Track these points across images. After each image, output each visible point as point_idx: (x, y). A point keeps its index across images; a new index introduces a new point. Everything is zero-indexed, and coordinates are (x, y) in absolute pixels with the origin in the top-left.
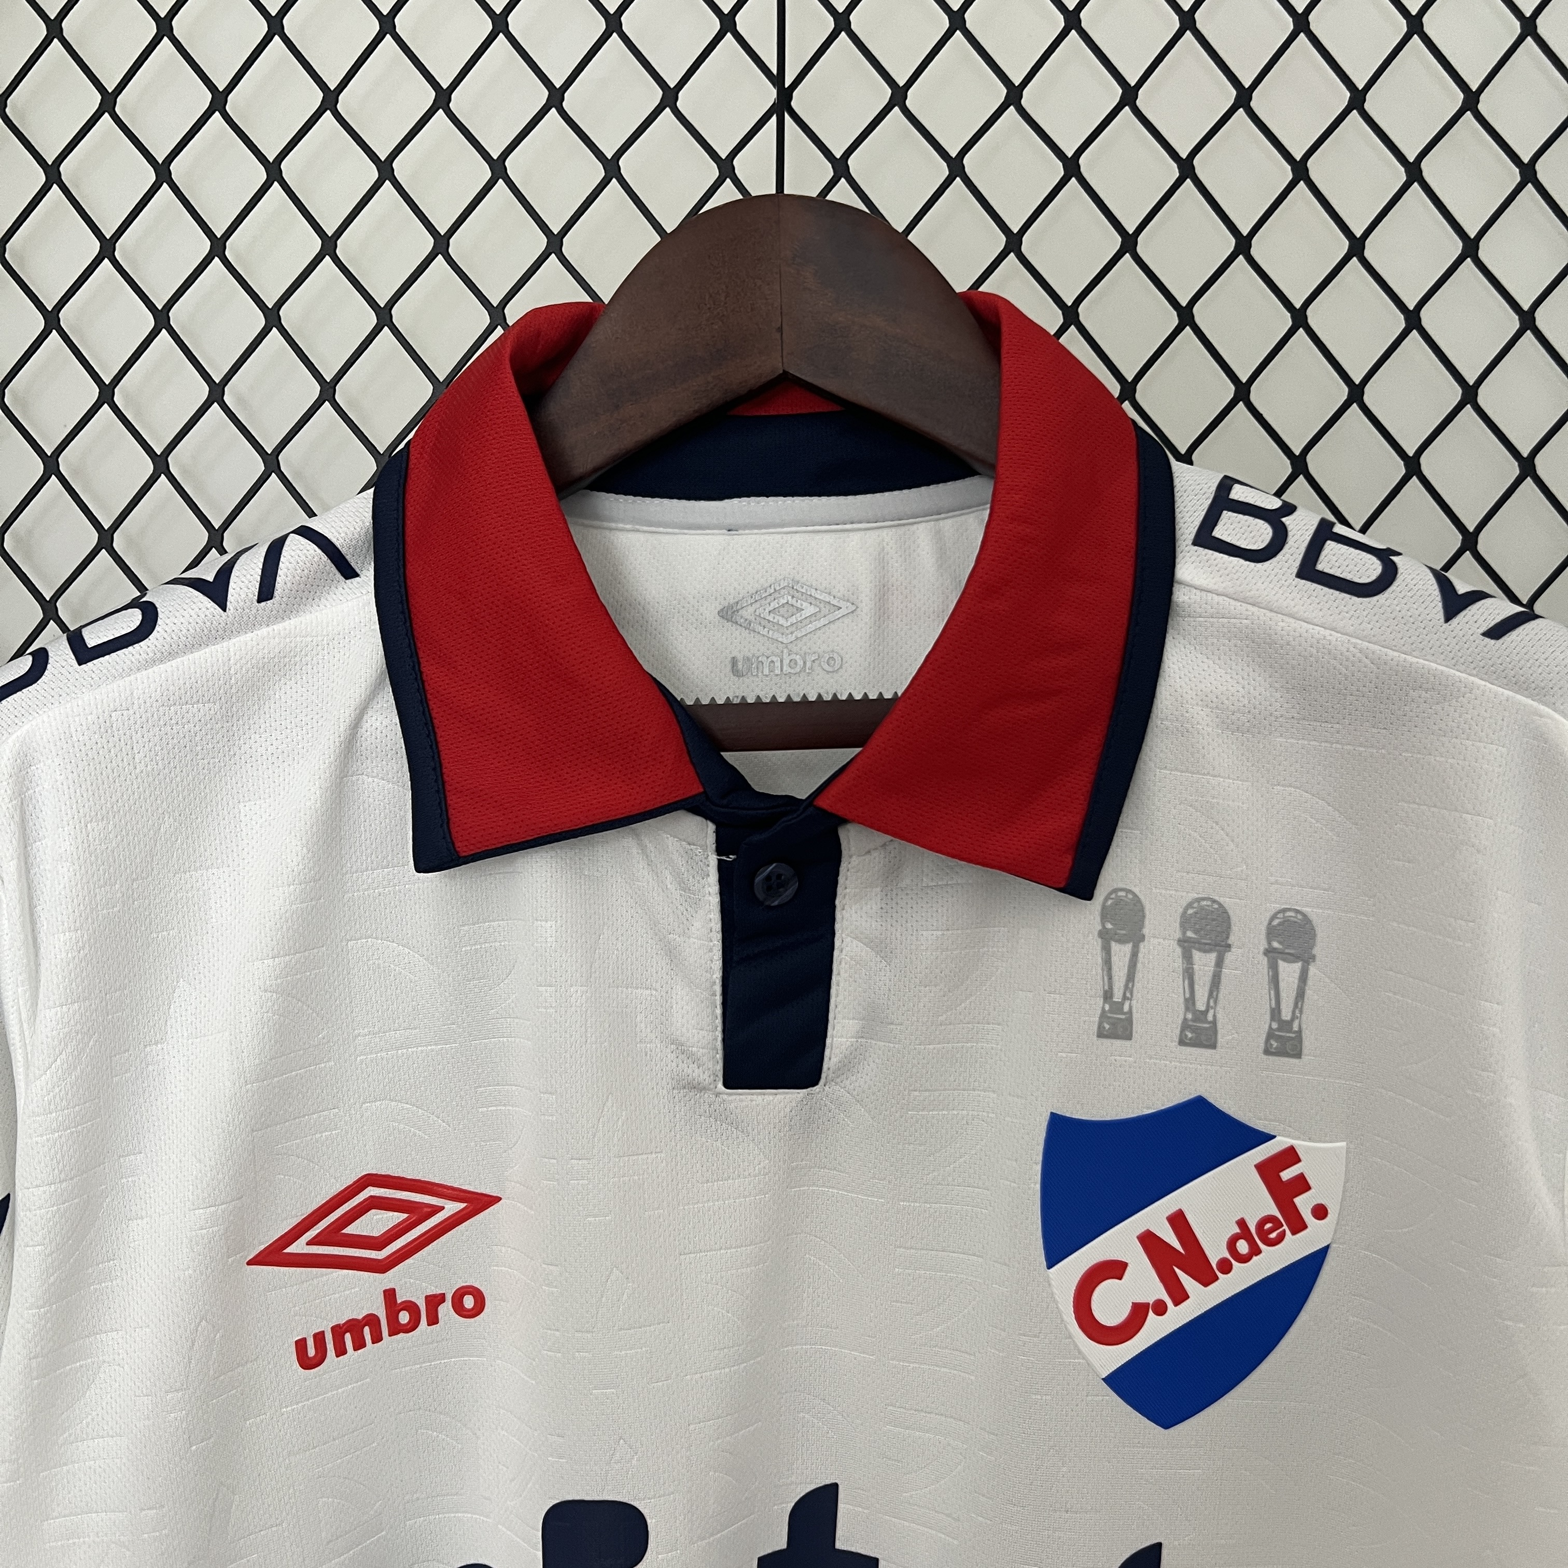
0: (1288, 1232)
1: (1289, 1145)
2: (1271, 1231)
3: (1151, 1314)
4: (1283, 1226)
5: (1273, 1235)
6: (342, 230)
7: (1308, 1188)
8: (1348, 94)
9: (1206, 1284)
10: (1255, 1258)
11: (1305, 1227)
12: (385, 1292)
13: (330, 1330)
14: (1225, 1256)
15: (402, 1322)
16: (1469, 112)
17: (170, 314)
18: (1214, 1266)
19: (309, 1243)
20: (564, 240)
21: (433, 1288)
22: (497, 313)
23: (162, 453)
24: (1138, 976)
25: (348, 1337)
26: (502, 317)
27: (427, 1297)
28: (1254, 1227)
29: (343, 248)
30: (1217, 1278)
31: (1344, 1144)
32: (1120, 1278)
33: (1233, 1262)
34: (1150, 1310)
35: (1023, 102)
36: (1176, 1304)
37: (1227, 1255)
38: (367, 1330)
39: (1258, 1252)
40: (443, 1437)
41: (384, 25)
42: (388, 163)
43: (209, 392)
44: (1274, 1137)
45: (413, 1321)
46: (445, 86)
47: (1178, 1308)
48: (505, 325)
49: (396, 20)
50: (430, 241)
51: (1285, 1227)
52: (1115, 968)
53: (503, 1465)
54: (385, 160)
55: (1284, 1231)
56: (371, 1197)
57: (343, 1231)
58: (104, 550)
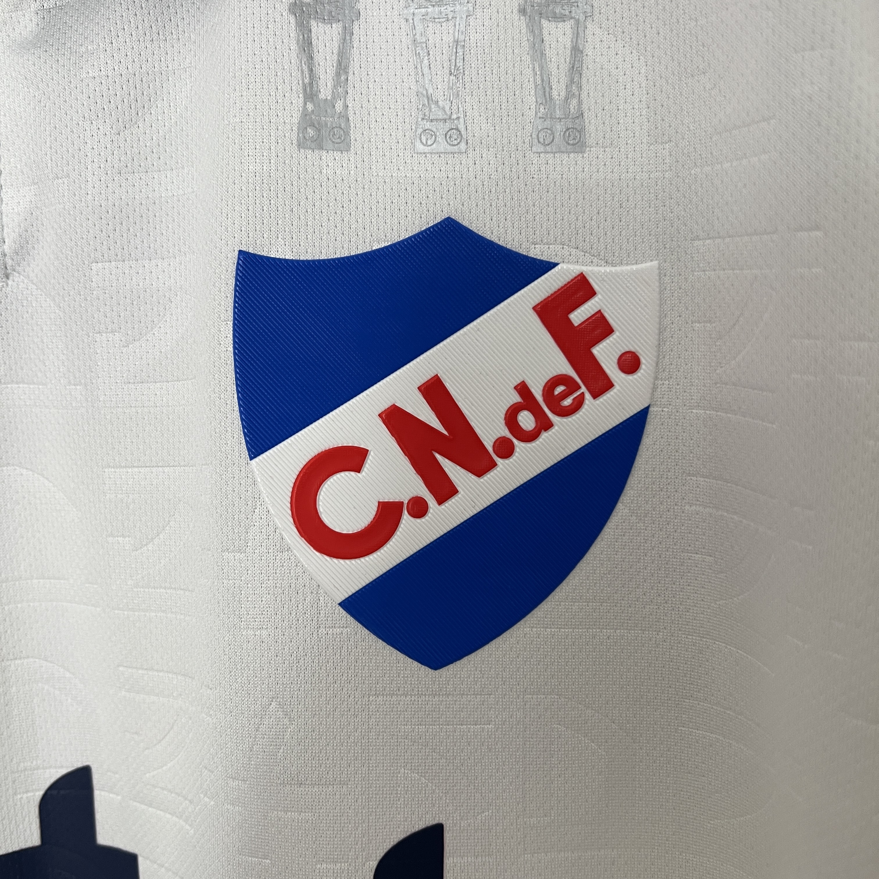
0: (588, 396)
1: (578, 273)
2: (564, 396)
3: (406, 516)
4: (580, 388)
5: (567, 402)
7: (608, 331)
9: (479, 473)
10: (544, 435)
11: (609, 385)
14: (503, 434)
18: (490, 449)
24: (354, 66)
28: (541, 393)
30: (493, 465)
31: (655, 263)
32: (358, 470)
33: (515, 441)
34: (405, 512)
36: (441, 501)
37: (506, 433)
39: (547, 425)
44: (555, 265)
47: (443, 507)
51: (583, 389)
52: (318, 58)
55: (583, 393)
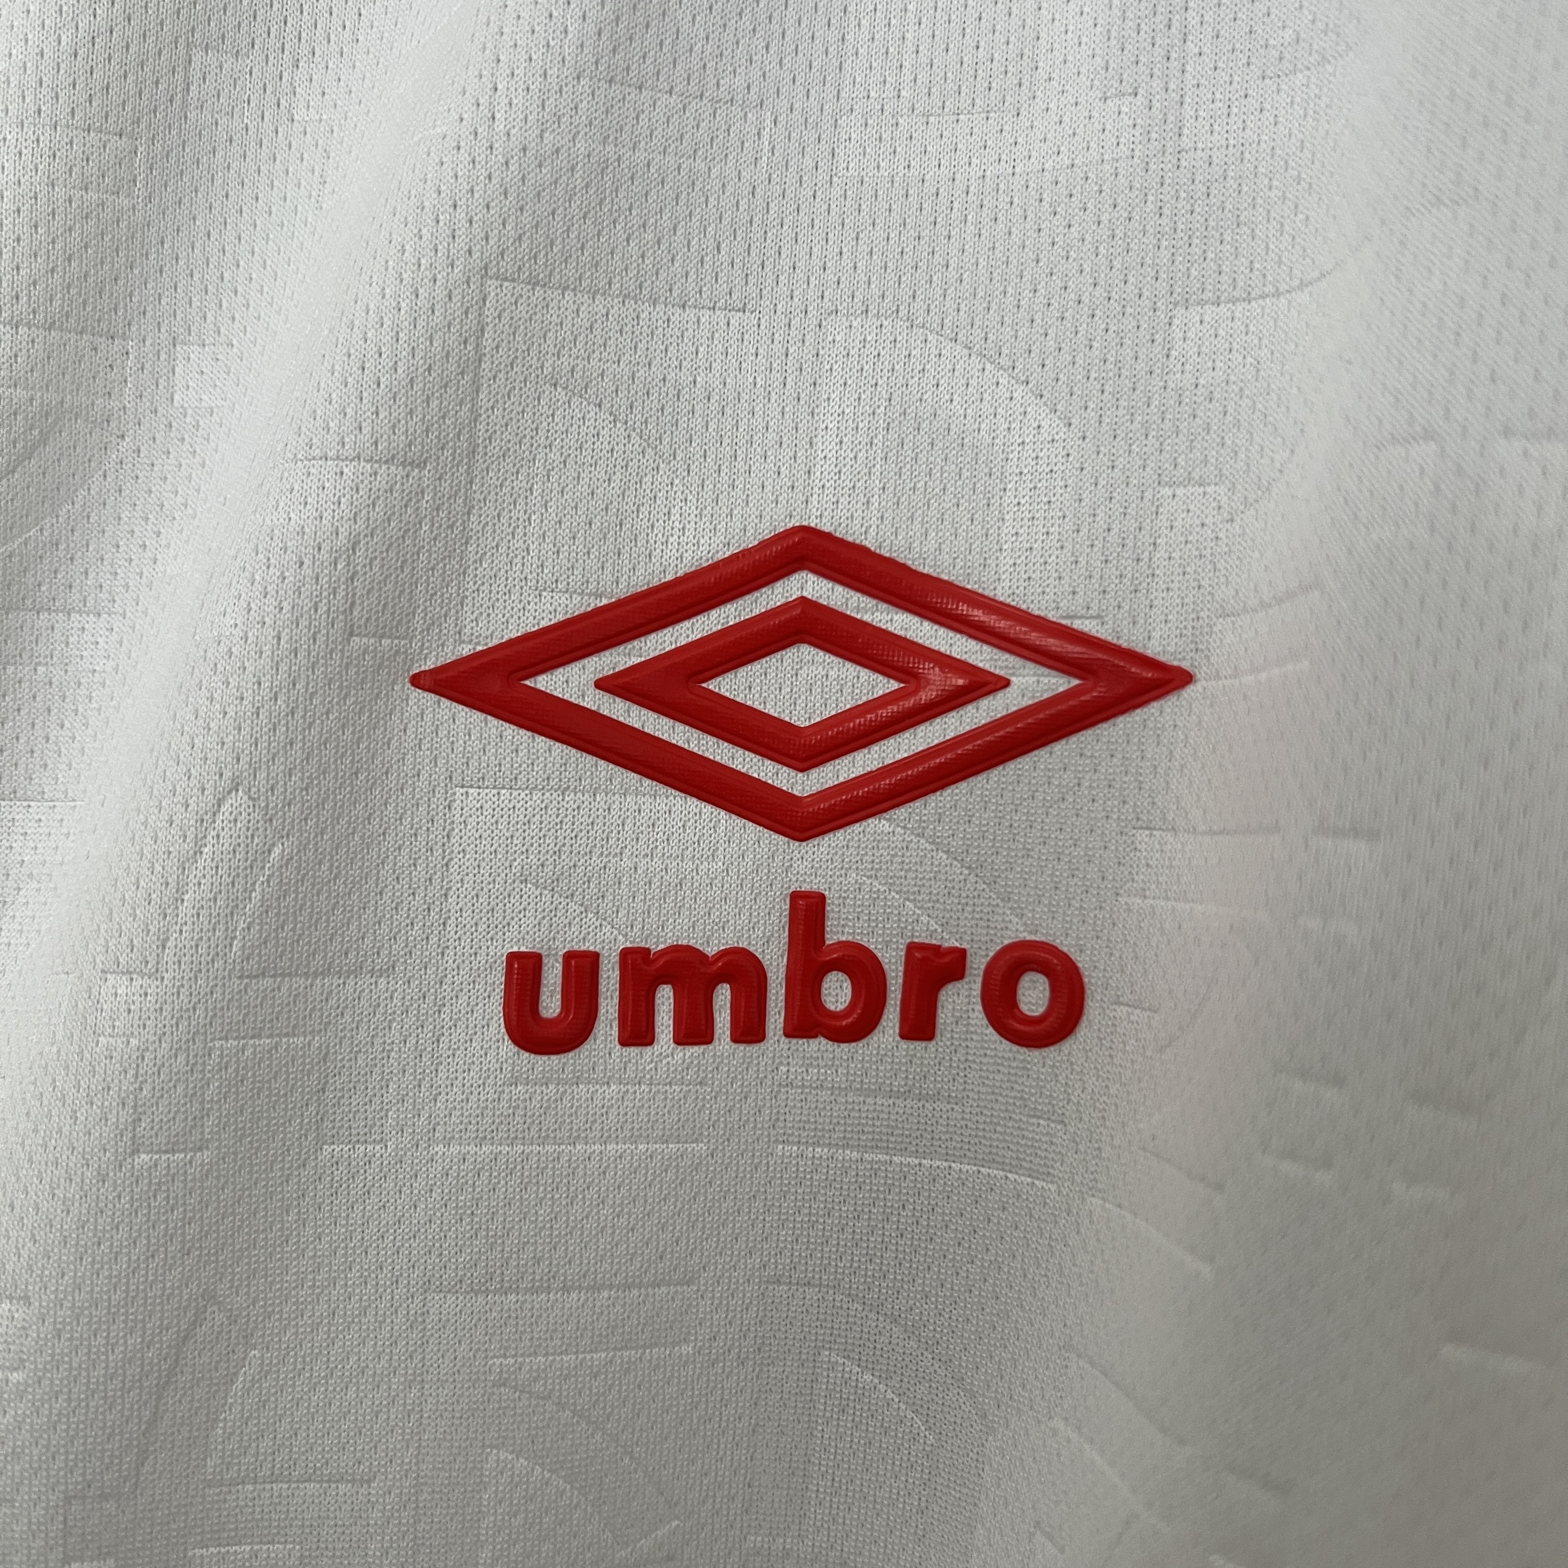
12: (795, 897)
13: (615, 958)
15: (832, 1007)
19: (602, 684)
21: (934, 926)
25: (665, 997)
27: (912, 948)
38: (723, 996)
40: (890, 1395)
45: (861, 1005)
53: (1051, 1538)
56: (803, 600)
57: (712, 685)
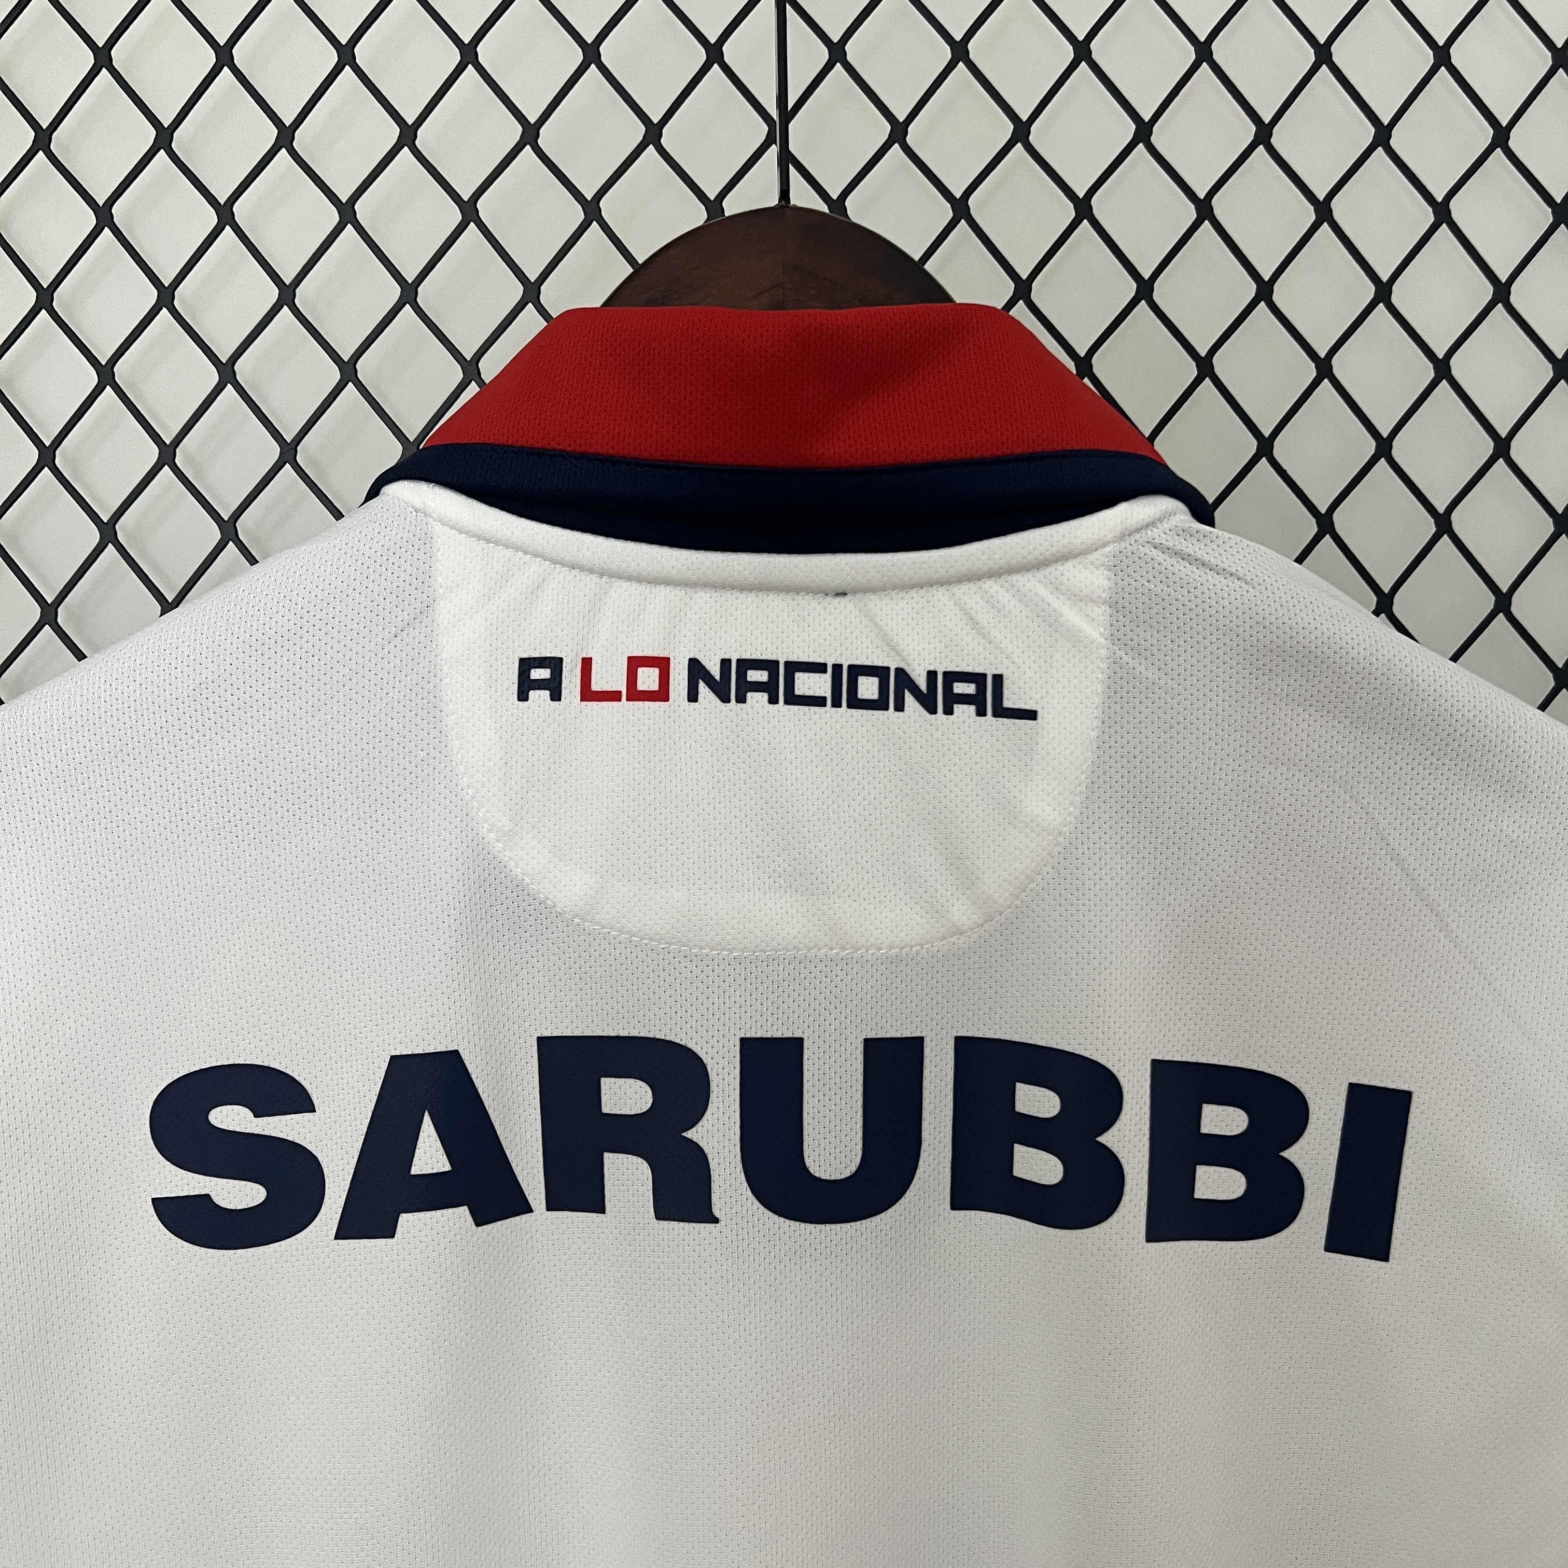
6: (301, 277)
8: (1373, 130)
16: (1499, 149)
17: (115, 370)
20: (542, 288)
22: (471, 369)
23: (109, 521)
26: (476, 371)
29: (302, 296)
35: (1031, 138)
41: (343, 56)
42: (350, 205)
43: (159, 454)
46: (410, 122)
48: (481, 383)
49: (356, 50)
50: (397, 290)
54: (347, 202)
58: (47, 626)
